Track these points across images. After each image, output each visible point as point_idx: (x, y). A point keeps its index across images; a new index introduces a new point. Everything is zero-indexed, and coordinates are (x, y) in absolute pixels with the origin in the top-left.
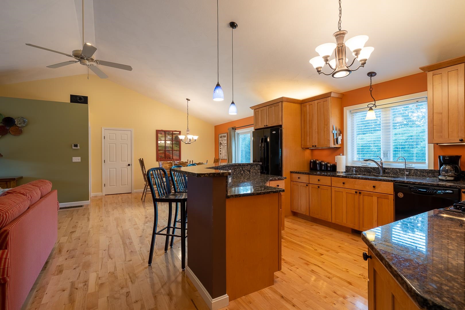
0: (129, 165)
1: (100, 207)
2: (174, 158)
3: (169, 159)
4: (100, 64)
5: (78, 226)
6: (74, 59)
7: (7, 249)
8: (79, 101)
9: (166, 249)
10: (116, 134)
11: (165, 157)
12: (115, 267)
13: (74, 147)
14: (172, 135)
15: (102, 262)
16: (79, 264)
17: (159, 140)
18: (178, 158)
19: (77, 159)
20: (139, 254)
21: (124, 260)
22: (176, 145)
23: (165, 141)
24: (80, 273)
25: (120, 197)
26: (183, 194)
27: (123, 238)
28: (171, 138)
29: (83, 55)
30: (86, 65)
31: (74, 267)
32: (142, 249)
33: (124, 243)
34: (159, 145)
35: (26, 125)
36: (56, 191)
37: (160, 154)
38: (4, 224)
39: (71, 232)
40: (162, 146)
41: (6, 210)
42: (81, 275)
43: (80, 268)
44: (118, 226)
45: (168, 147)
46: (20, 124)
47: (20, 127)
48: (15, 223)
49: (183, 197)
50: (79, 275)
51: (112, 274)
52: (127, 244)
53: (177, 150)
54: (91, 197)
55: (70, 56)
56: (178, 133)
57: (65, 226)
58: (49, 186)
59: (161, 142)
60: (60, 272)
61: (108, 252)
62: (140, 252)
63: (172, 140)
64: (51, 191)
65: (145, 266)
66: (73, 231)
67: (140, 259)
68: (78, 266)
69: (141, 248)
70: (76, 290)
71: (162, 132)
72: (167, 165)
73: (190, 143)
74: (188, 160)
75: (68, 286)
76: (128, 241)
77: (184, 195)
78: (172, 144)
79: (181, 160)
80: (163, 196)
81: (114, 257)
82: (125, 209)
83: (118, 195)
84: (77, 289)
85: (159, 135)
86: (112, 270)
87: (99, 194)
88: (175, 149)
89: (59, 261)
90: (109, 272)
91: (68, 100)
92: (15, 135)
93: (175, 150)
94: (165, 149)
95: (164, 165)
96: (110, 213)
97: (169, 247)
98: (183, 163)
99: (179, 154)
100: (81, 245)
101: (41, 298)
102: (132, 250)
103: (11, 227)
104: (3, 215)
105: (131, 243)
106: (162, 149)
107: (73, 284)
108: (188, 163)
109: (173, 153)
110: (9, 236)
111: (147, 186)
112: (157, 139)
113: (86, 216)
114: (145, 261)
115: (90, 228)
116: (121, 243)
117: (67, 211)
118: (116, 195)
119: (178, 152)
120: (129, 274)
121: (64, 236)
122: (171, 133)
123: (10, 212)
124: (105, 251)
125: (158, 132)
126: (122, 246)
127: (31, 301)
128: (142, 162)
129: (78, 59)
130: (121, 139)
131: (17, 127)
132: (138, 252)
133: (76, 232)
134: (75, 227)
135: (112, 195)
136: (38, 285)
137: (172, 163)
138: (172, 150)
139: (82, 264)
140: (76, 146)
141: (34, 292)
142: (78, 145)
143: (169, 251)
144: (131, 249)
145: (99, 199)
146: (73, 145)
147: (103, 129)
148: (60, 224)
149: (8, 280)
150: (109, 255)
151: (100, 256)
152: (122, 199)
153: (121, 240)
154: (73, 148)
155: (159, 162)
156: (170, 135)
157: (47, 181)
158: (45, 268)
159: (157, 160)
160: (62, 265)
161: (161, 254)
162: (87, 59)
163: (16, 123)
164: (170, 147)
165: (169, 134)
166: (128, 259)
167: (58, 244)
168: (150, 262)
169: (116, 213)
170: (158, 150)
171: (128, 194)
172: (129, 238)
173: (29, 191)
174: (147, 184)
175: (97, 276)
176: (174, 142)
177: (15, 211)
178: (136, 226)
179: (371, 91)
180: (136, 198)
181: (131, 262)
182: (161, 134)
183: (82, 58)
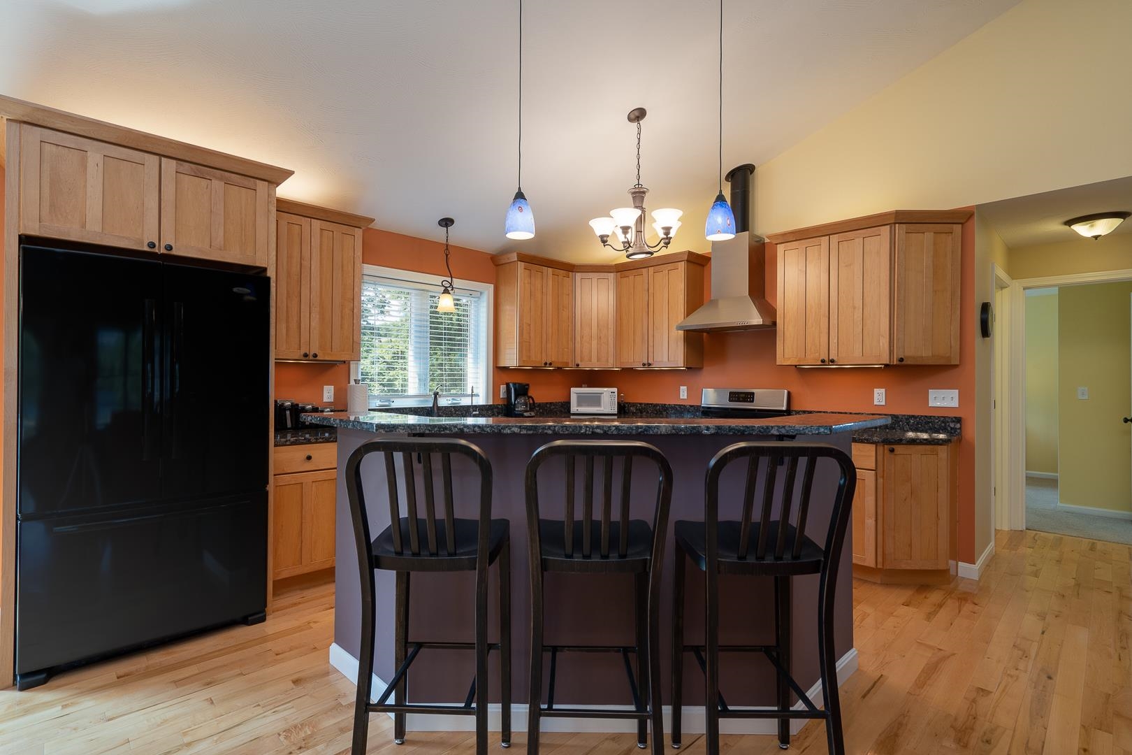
179: (447, 249)
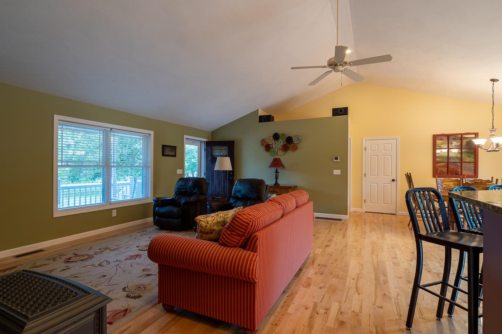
0: (393, 180)
1: (357, 225)
2: (464, 173)
3: (454, 175)
4: (353, 65)
5: (333, 241)
6: (328, 69)
7: (256, 253)
8: (340, 113)
9: (439, 315)
10: (378, 144)
11: (448, 171)
12: (361, 307)
13: (335, 159)
14: (461, 140)
15: (348, 293)
16: (326, 284)
17: (437, 148)
18: (472, 173)
19: (337, 172)
20: (395, 303)
21: (374, 302)
22: (469, 155)
23: (448, 148)
24: (324, 296)
25: (381, 217)
26: (475, 238)
27: (376, 270)
28: (459, 144)
29: (336, 61)
30: (340, 71)
31: (320, 286)
32: (399, 297)
33: (377, 279)
34: (437, 155)
35: (300, 142)
36: (312, 203)
37: (440, 167)
38: (254, 230)
39: (326, 246)
40: (443, 157)
41: (258, 217)
42: (324, 299)
43: (326, 289)
44: (373, 253)
45: (453, 157)
46: (296, 141)
47: (296, 144)
48: (265, 230)
49: (474, 244)
50: (323, 298)
51: (356, 315)
52: (381, 281)
53: (469, 162)
54: (351, 212)
55: (324, 67)
56: (474, 136)
57: (323, 238)
58: (305, 197)
59: (441, 151)
60: (309, 285)
61: (356, 283)
62: (396, 300)
63: (460, 147)
64: (307, 202)
65: (401, 327)
66: (328, 244)
67: (395, 311)
68: (324, 287)
69: (398, 295)
70: (317, 315)
71: (442, 137)
72: (450, 183)
73: (497, 149)
74: (492, 178)
75: (311, 305)
76: (382, 278)
77: (477, 239)
78: (461, 153)
79: (478, 178)
80: (434, 233)
81: (362, 293)
82: (384, 233)
83: (379, 214)
84: (318, 313)
85: (438, 142)
86: (357, 310)
87: (359, 210)
88: (467, 161)
89: (310, 273)
90: (353, 310)
91: (330, 114)
92: (293, 151)
93: (465, 162)
94: (448, 161)
95: (446, 183)
96: (366, 234)
97: (445, 313)
98: (481, 183)
99: (475, 167)
100: (332, 263)
101: (289, 306)
102: (386, 293)
103: (261, 234)
104: (255, 221)
105: (386, 282)
106: (442, 161)
107: (316, 305)
108: (492, 182)
109: (463, 166)
110: (258, 242)
111: (417, 210)
112: (435, 148)
113: (343, 231)
114: (402, 318)
115: (343, 247)
116: (373, 277)
117: (328, 222)
118: (377, 214)
119: (472, 165)
120: (376, 327)
121: (320, 248)
122: (460, 137)
123: (261, 219)
124: (353, 280)
125: (435, 137)
126: (374, 282)
127: (281, 304)
128: (409, 178)
129: (331, 68)
130: (384, 150)
131: (294, 144)
132: (393, 300)
133: (330, 246)
134: (330, 241)
135: (373, 213)
136: (290, 290)
137: (460, 180)
138: (460, 161)
139: (328, 285)
140: (336, 159)
141: (285, 297)
142: (339, 158)
143: (444, 320)
144: (384, 291)
145: (359, 216)
146: (334, 158)
147: (364, 140)
148: (319, 234)
149: (257, 281)
150: (357, 287)
151: (347, 285)
152: (383, 220)
153: (374, 273)
154: (335, 161)
155: (438, 179)
156: (458, 139)
157: (305, 192)
158: (299, 275)
159: (434, 176)
160: (311, 278)
161: (430, 320)
162: (341, 65)
163: (294, 141)
164: (457, 158)
165: (454, 139)
166: (378, 303)
167: (313, 254)
168: (409, 323)
169: (373, 237)
170: (435, 162)
171: (392, 215)
172: (384, 274)
173: (284, 201)
174: (417, 208)
175: (340, 309)
176: (463, 150)
177: (266, 219)
178: (395, 261)
180: (401, 223)
181: (382, 310)
182: (441, 140)
183: (336, 65)
